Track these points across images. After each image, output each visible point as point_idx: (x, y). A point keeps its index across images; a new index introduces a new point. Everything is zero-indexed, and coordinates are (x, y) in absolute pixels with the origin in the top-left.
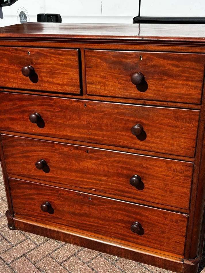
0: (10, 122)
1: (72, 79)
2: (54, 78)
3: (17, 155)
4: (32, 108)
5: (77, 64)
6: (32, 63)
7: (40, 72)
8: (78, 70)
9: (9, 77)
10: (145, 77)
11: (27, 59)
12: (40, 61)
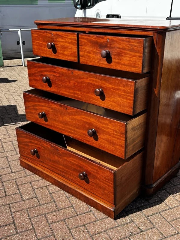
0: (35, 82)
1: (73, 52)
2: (64, 51)
3: (31, 108)
4: (45, 73)
5: (76, 42)
6: (54, 41)
7: (58, 47)
8: (77, 46)
9: (42, 50)
10: (111, 53)
11: (52, 38)
12: (58, 40)
